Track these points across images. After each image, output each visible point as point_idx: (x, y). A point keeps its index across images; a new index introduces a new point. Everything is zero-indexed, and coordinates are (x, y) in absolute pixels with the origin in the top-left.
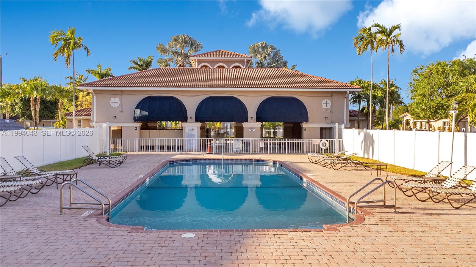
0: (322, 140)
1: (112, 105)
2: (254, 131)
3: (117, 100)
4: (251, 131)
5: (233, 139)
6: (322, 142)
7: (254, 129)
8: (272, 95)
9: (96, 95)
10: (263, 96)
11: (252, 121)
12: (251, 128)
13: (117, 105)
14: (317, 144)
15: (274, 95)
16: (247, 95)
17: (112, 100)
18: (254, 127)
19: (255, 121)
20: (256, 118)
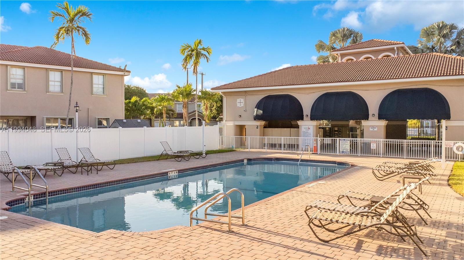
0: (456, 143)
1: (238, 105)
2: (375, 130)
3: (242, 100)
4: (372, 130)
5: (339, 139)
6: (457, 145)
7: (376, 128)
8: (400, 87)
9: (226, 97)
10: (388, 89)
11: (373, 118)
12: (373, 127)
13: (242, 105)
14: (449, 148)
15: (401, 87)
16: (367, 89)
17: (238, 100)
18: (375, 126)
19: (377, 119)
20: (378, 115)
